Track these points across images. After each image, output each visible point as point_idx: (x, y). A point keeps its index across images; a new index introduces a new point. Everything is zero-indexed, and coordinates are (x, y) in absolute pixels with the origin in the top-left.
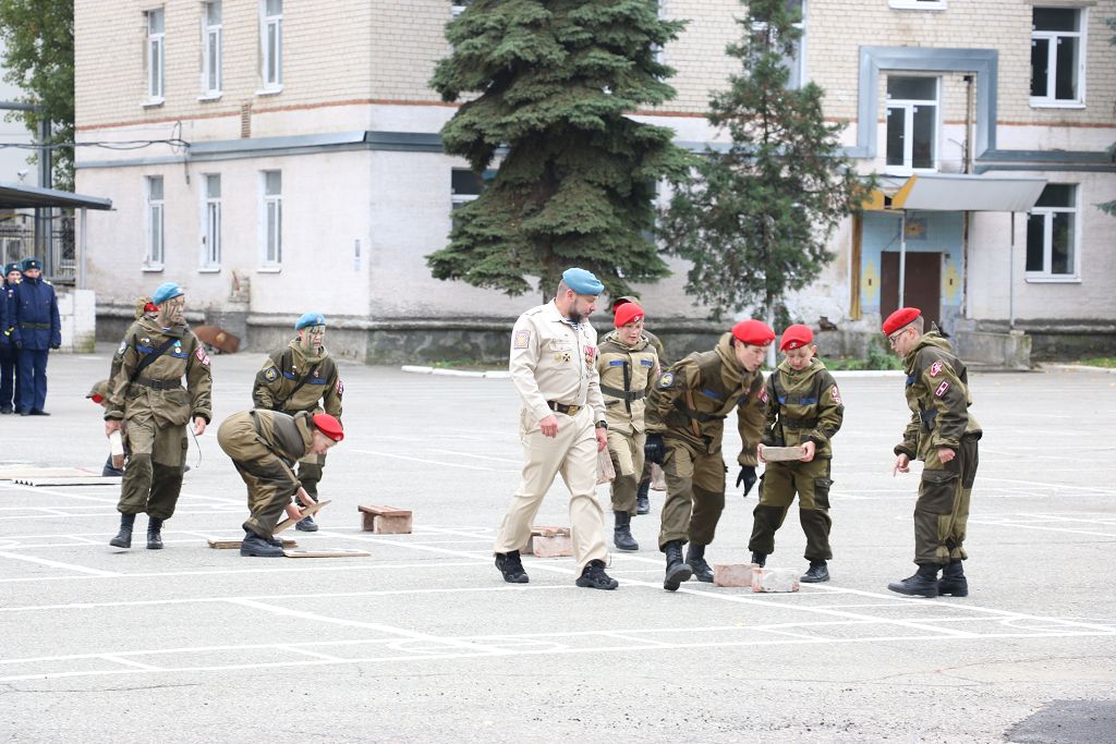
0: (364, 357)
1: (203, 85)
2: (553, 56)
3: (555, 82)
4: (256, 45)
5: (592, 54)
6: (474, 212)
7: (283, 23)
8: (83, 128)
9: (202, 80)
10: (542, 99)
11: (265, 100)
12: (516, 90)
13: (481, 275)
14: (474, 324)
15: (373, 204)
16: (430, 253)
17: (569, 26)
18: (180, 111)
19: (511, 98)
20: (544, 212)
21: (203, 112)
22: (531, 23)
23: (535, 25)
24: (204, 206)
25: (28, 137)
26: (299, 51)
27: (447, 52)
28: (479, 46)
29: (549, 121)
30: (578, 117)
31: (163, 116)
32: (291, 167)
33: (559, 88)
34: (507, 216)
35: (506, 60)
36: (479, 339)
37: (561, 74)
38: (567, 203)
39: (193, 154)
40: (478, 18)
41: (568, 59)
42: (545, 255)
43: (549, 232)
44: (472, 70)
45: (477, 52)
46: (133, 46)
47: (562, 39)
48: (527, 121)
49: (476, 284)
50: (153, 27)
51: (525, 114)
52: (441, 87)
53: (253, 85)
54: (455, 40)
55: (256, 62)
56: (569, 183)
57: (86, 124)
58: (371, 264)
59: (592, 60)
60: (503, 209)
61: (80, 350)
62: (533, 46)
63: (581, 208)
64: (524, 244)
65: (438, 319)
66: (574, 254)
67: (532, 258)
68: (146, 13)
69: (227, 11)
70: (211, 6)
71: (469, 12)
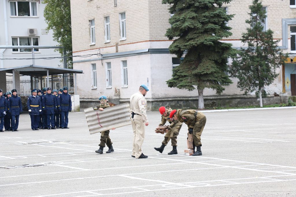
0: (151, 109)
1: (105, 39)
2: (198, 26)
3: (199, 33)
4: (119, 28)
5: (209, 25)
6: (178, 69)
7: (126, 21)
8: (75, 52)
9: (105, 37)
10: (196, 38)
11: (122, 42)
12: (189, 36)
13: (181, 86)
14: (180, 99)
15: (151, 68)
16: (167, 81)
17: (202, 18)
18: (100, 46)
19: (187, 38)
20: (198, 68)
21: (106, 46)
22: (192, 18)
23: (193, 18)
24: (107, 71)
25: (60, 55)
26: (130, 28)
27: (170, 26)
28: (178, 24)
29: (198, 44)
30: (206, 42)
31: (95, 48)
32: (129, 59)
33: (200, 35)
34: (188, 70)
35: (186, 28)
36: (181, 103)
37: (201, 31)
38: (204, 66)
39: (103, 57)
40: (178, 17)
41: (202, 27)
42: (198, 80)
43: (200, 74)
44: (177, 31)
45: (178, 26)
46: (87, 30)
47: (201, 21)
48: (192, 44)
49: (180, 88)
50: (91, 24)
51: (192, 42)
52: (168, 36)
53: (118, 38)
54: (172, 23)
55: (119, 32)
56: (204, 60)
58: (152, 84)
59: (209, 27)
60: (186, 68)
61: (76, 111)
62: (193, 24)
63: (208, 67)
64: (192, 77)
65: (170, 98)
66: (206, 79)
67: (195, 81)
68: (90, 21)
69: (111, 19)
70: (107, 18)
71: (175, 16)
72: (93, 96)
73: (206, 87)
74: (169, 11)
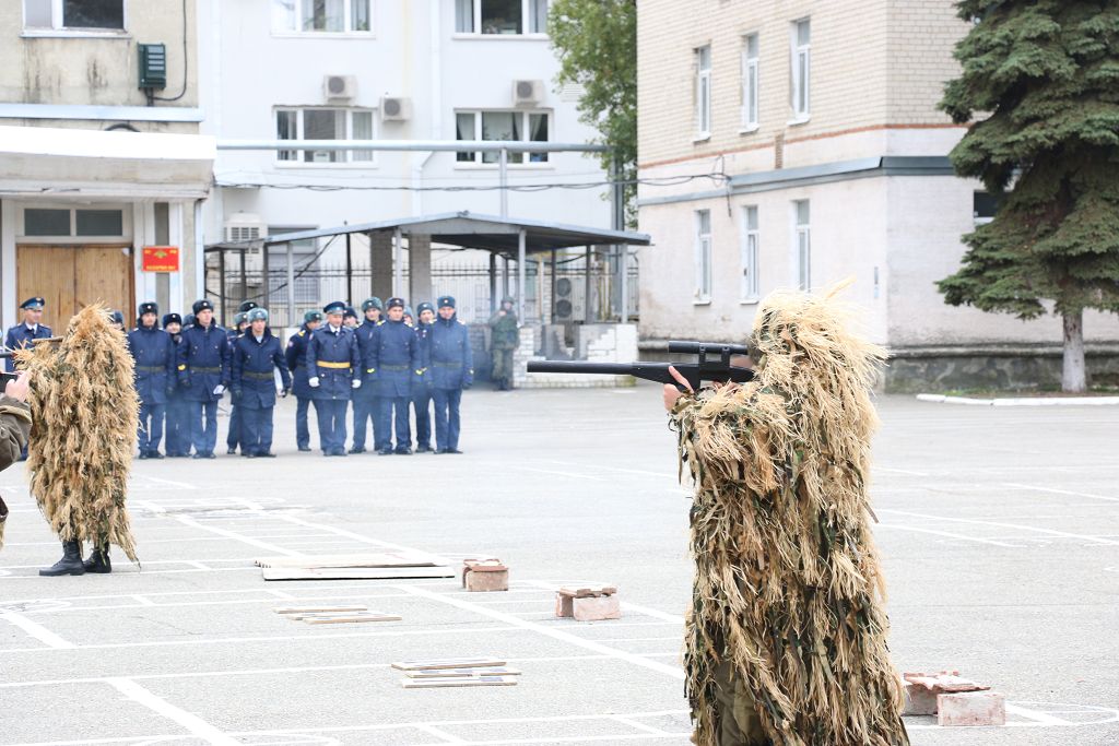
0: (883, 387)
1: (743, 118)
2: (1062, 71)
3: (1066, 97)
4: (787, 76)
5: (1104, 66)
6: (984, 235)
7: (812, 52)
8: (645, 167)
9: (743, 113)
10: (1051, 116)
11: (794, 130)
12: (1023, 108)
13: (991, 300)
14: (999, 350)
15: (889, 230)
16: (942, 278)
17: (1080, 38)
18: (724, 145)
19: (1018, 117)
20: (1058, 233)
21: (743, 145)
22: (1039, 37)
23: (1043, 39)
24: (744, 238)
25: (603, 175)
26: (825, 79)
27: (957, 71)
28: (984, 64)
29: (1058, 137)
30: (1090, 132)
31: (709, 151)
32: (819, 196)
33: (1070, 104)
34: (1021, 238)
35: (1011, 77)
36: (1006, 366)
37: (1071, 89)
38: (1082, 223)
39: (735, 187)
40: (984, 35)
41: (1078, 73)
42: (1061, 277)
43: (1063, 254)
44: (981, 89)
45: (981, 71)
46: (685, 83)
47: (1071, 52)
48: (1034, 139)
49: (986, 310)
50: (703, 64)
51: (1033, 132)
52: (950, 109)
53: (785, 115)
54: (963, 58)
55: (787, 93)
56: (1084, 202)
57: (647, 162)
58: (889, 291)
59: (1103, 72)
60: (1016, 231)
62: (1040, 61)
63: (1097, 227)
64: (1037, 266)
65: (961, 346)
66: (1091, 275)
67: (1046, 281)
68: (696, 50)
69: (763, 43)
70: (750, 39)
71: (978, 29)
72: (698, 332)
73: (1091, 304)
74: (956, 11)
